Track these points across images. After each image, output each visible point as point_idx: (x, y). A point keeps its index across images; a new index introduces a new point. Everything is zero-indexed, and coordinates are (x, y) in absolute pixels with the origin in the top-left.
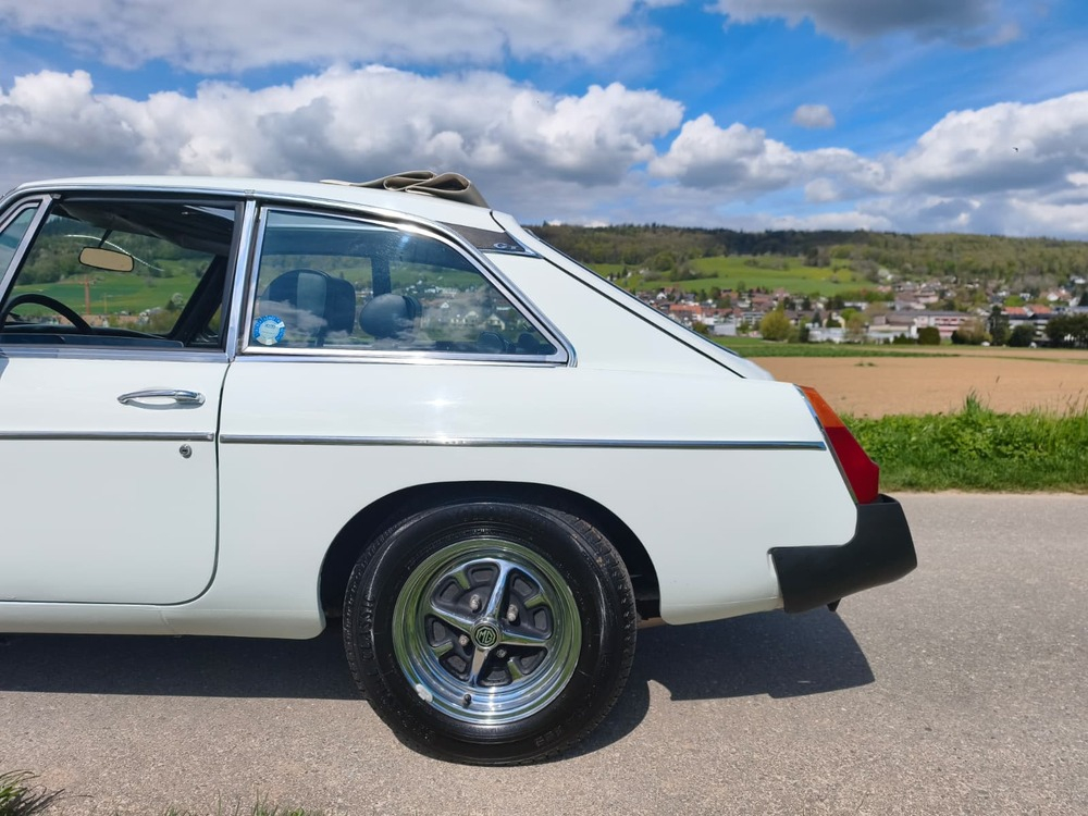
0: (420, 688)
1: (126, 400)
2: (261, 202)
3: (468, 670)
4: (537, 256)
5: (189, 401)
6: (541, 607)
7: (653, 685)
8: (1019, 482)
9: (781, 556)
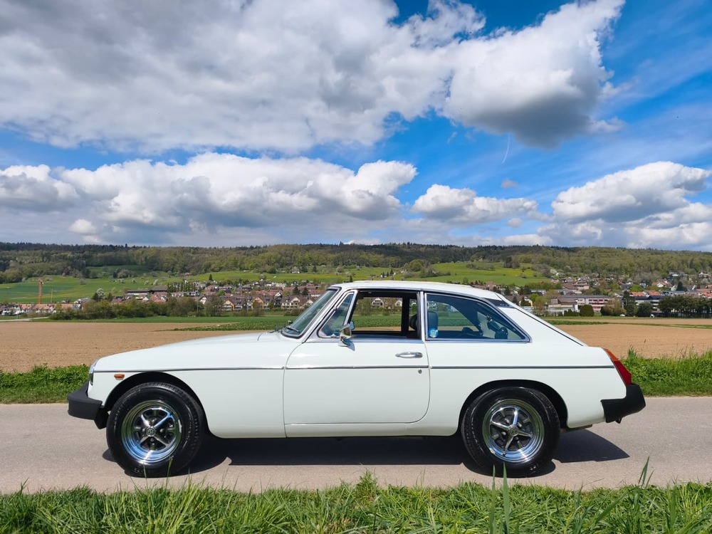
0: (490, 449)
1: (398, 356)
2: (424, 292)
3: (505, 445)
4: (514, 308)
5: (419, 355)
6: (528, 423)
7: (553, 461)
8: (663, 392)
9: (605, 403)
